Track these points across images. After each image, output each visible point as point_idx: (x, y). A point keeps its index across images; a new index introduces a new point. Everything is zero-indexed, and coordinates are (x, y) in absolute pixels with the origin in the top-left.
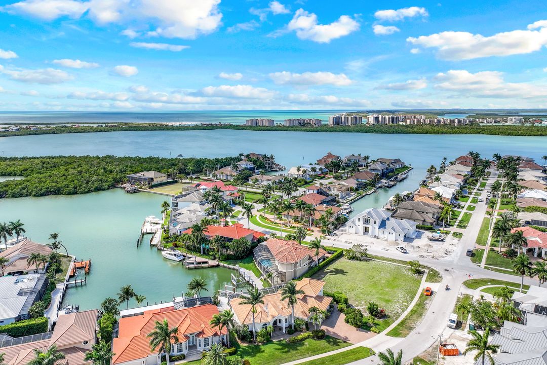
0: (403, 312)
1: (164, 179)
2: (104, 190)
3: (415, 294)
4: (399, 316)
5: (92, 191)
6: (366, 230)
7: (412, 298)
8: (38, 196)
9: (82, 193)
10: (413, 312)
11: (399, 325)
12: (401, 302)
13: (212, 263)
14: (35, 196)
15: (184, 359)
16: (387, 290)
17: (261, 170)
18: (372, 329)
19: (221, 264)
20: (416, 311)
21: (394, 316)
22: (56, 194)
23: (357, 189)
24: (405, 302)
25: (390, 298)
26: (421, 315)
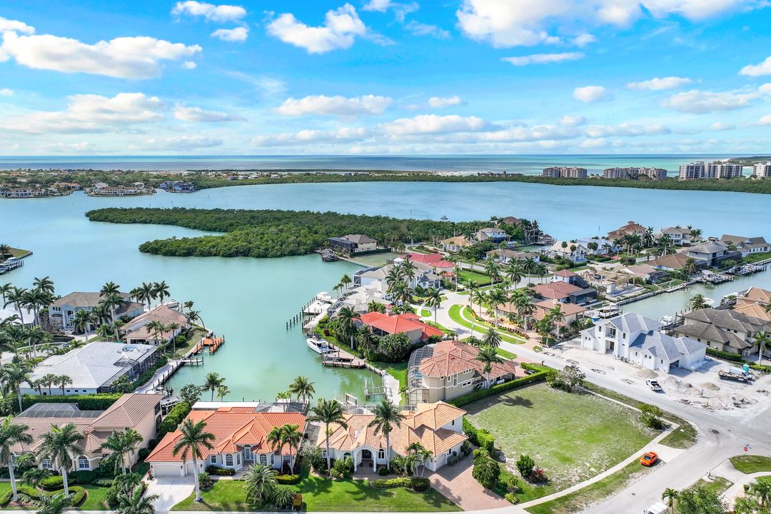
0: (581, 480)
1: (372, 246)
2: (300, 254)
3: (623, 459)
4: (570, 486)
5: (285, 255)
6: (611, 347)
7: (613, 464)
8: (226, 257)
9: (273, 257)
10: (598, 485)
11: (557, 500)
12: (588, 465)
13: (357, 361)
14: (223, 256)
15: (232, 475)
16: (578, 443)
17: (515, 242)
18: (507, 495)
19: (368, 365)
20: (604, 485)
21: (560, 484)
22: (245, 256)
23: (649, 282)
24: (595, 468)
25: (574, 456)
26: (609, 492)
